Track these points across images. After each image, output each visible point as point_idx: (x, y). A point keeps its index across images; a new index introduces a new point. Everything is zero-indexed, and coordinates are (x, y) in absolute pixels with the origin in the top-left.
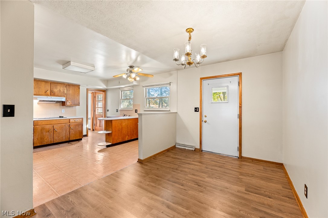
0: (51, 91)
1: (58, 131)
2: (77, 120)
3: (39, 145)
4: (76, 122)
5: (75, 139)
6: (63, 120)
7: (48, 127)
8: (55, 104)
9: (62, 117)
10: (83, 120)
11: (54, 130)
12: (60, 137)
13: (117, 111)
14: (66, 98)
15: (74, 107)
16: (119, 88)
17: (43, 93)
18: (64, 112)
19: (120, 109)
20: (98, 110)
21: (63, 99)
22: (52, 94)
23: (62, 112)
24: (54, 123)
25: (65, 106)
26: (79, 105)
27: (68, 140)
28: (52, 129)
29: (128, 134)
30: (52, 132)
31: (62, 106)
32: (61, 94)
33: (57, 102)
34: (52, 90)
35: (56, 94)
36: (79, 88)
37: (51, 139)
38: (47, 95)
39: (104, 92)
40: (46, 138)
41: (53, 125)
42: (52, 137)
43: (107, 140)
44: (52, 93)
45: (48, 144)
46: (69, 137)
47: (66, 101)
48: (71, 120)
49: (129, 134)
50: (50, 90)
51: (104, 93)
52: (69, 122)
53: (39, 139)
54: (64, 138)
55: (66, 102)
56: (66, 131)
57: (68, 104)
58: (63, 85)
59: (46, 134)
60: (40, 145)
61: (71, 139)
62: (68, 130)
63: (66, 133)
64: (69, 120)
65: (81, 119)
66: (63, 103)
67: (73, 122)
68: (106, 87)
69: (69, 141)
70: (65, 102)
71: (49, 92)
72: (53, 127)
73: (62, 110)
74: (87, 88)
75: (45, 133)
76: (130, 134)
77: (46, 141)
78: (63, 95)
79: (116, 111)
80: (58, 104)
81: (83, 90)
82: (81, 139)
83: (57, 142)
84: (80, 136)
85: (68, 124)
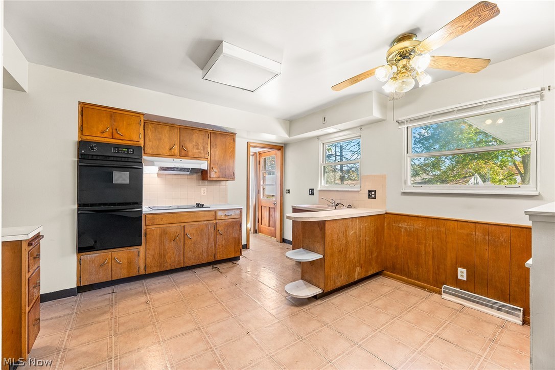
0: (181, 147)
1: (194, 239)
2: (230, 213)
3: (155, 270)
4: (229, 217)
5: (225, 257)
6: (202, 214)
7: (174, 229)
8: (189, 177)
9: (202, 206)
10: (241, 212)
11: (186, 236)
12: (196, 254)
13: (312, 194)
14: (209, 161)
15: (223, 183)
16: (318, 137)
17: (166, 152)
18: (205, 194)
19: (319, 189)
20: (264, 189)
21: (204, 165)
22: (183, 153)
23: (202, 193)
24: (186, 221)
25: (206, 182)
26: (233, 178)
27: (212, 259)
28: (182, 234)
29: (360, 261)
30: (182, 240)
31: (201, 181)
32: (200, 153)
33: (193, 171)
34: (182, 144)
35: (190, 153)
36: (234, 140)
37: (179, 256)
38: (174, 156)
39: (280, 149)
40: (169, 254)
41: (183, 224)
42: (182, 252)
43: (307, 276)
44: (183, 150)
45: (173, 268)
46: (214, 251)
47: (209, 168)
48: (219, 214)
49: (362, 262)
50: (179, 145)
51: (279, 153)
52: (214, 217)
53: (156, 257)
54: (205, 255)
55: (209, 172)
56: (209, 239)
57: (213, 175)
58: (203, 133)
59: (170, 245)
60: (159, 270)
61: (219, 257)
62: (212, 237)
63: (208, 244)
64: (213, 213)
65: (238, 212)
66: (203, 175)
67: (223, 217)
68: (288, 137)
69: (214, 263)
70: (206, 171)
71: (176, 149)
72: (183, 228)
73: (202, 189)
74: (248, 141)
75: (167, 243)
76: (365, 262)
77: (169, 261)
78: (203, 155)
79: (308, 192)
80: (195, 176)
81: (240, 146)
82: (237, 258)
83: (190, 263)
84: (236, 251)
85: (213, 223)
